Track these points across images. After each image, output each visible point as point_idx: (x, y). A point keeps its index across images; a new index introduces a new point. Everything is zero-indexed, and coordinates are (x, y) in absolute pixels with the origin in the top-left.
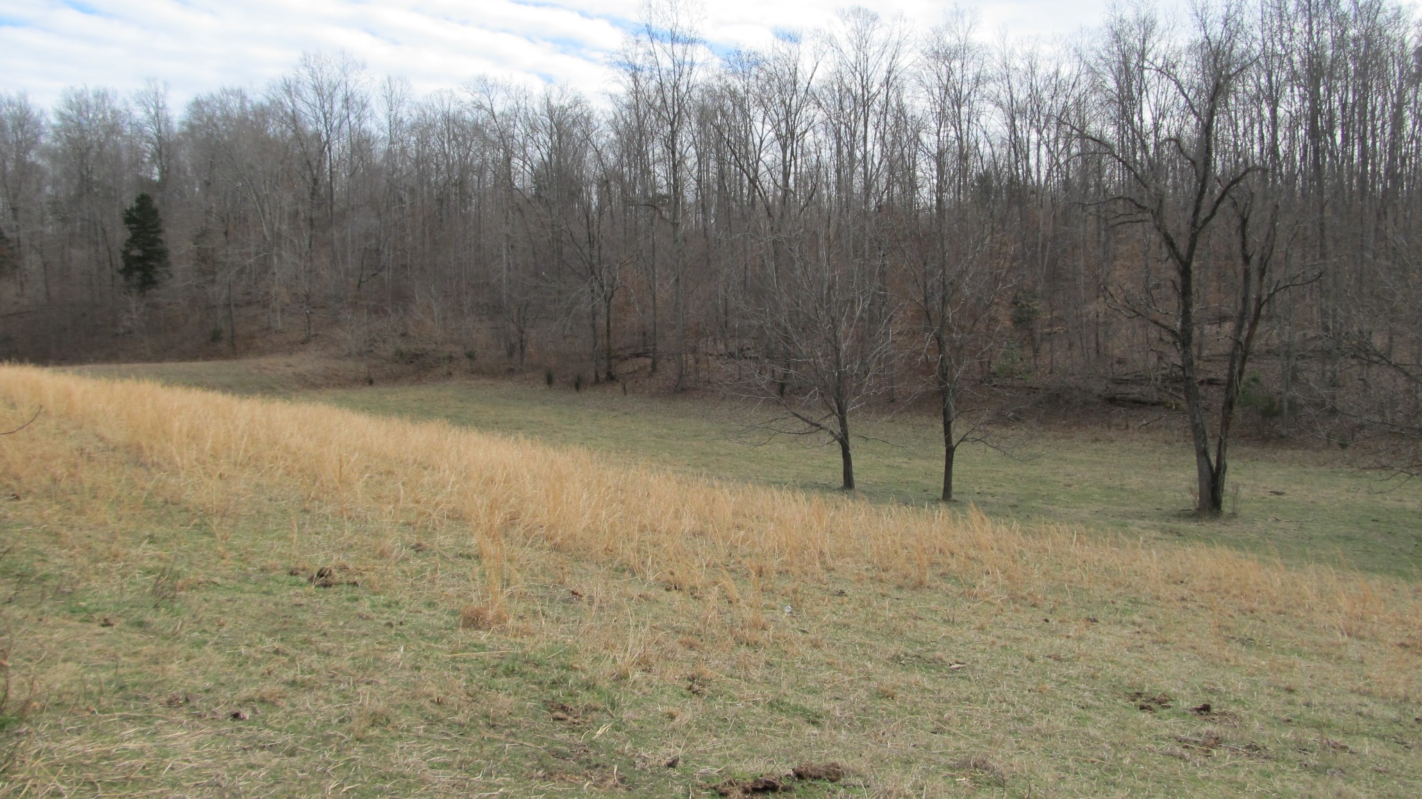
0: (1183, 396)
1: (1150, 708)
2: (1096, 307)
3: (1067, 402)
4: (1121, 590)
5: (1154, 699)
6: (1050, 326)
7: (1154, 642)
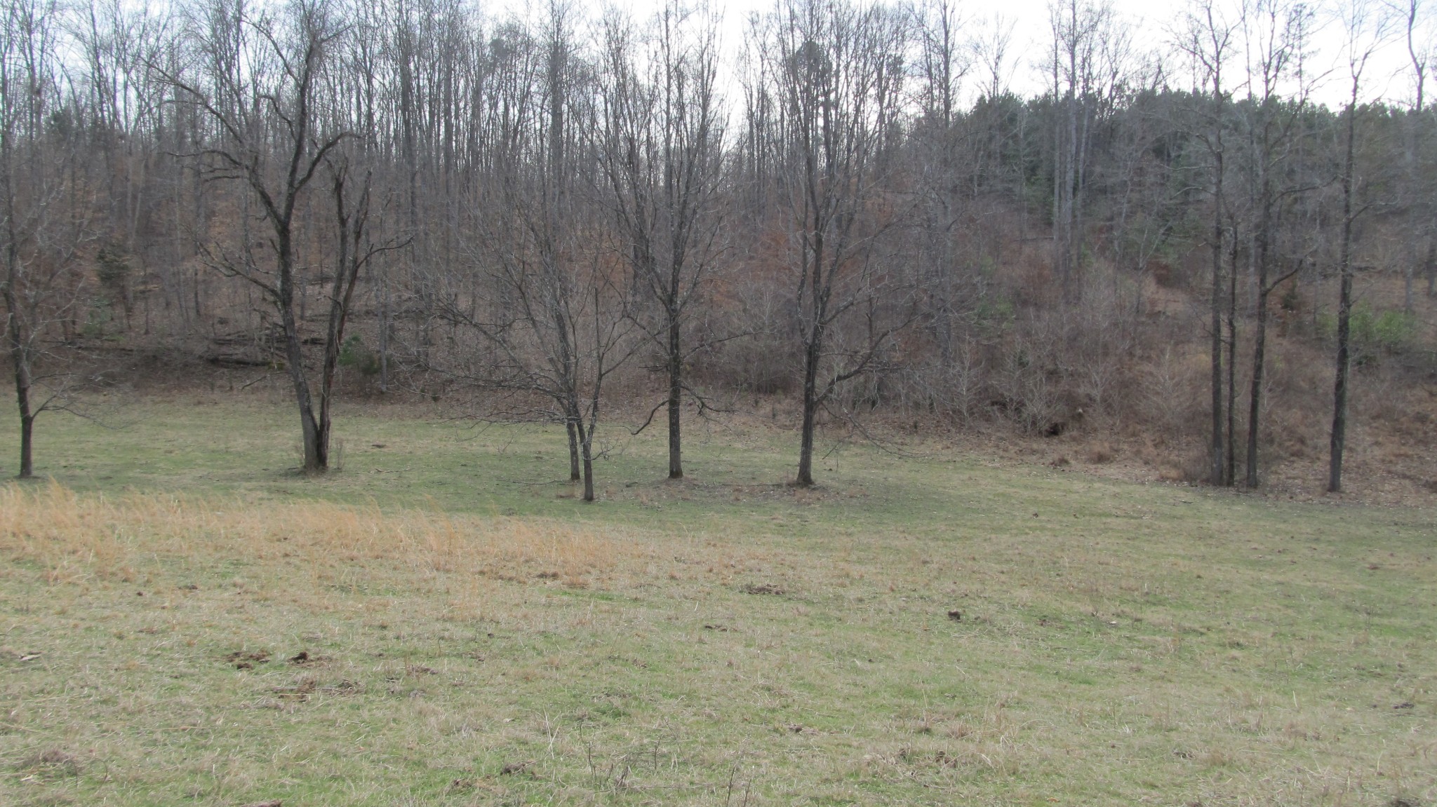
0: (285, 355)
1: (247, 666)
2: (193, 265)
3: (166, 364)
4: (224, 553)
5: (251, 656)
6: (144, 283)
7: (255, 601)
